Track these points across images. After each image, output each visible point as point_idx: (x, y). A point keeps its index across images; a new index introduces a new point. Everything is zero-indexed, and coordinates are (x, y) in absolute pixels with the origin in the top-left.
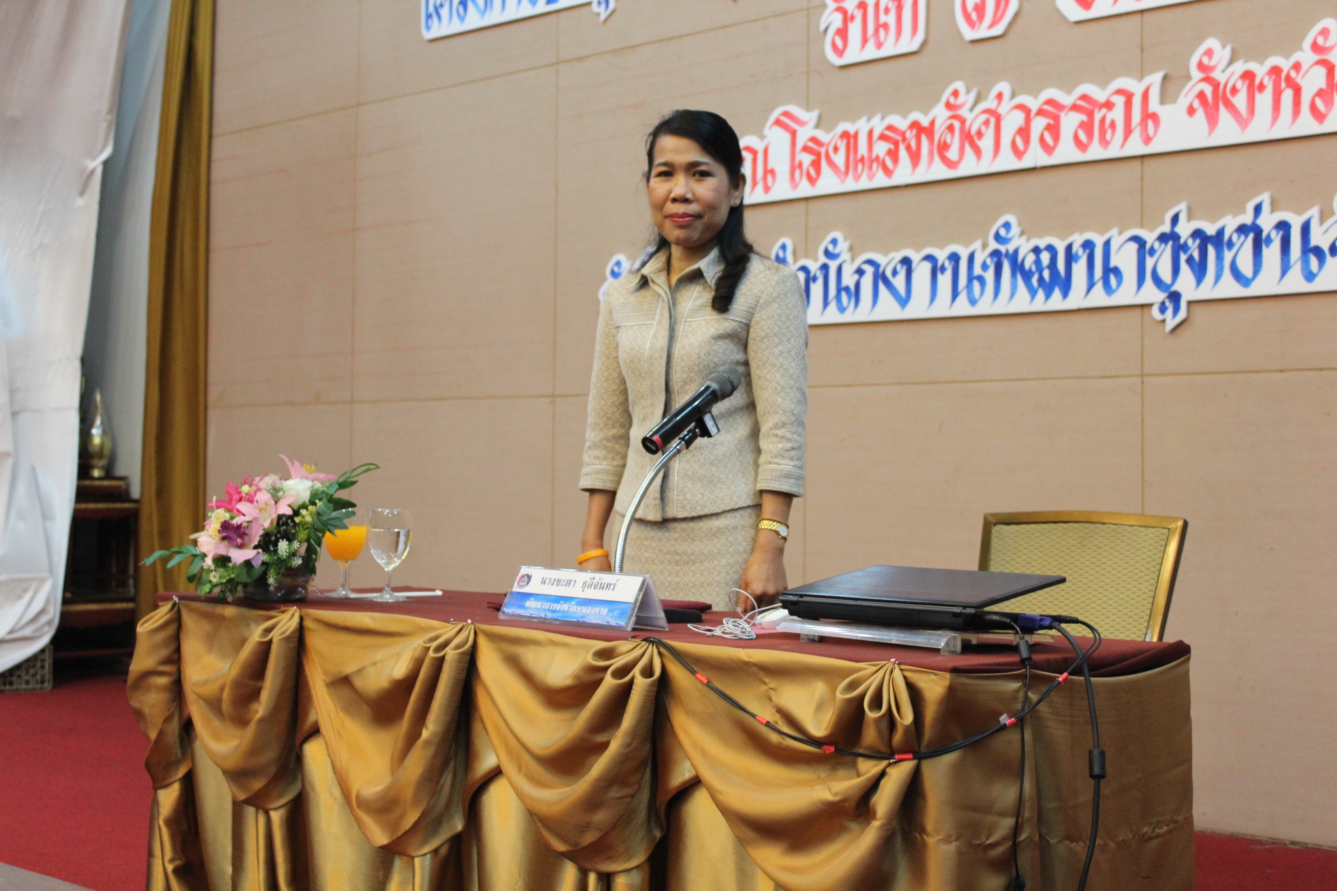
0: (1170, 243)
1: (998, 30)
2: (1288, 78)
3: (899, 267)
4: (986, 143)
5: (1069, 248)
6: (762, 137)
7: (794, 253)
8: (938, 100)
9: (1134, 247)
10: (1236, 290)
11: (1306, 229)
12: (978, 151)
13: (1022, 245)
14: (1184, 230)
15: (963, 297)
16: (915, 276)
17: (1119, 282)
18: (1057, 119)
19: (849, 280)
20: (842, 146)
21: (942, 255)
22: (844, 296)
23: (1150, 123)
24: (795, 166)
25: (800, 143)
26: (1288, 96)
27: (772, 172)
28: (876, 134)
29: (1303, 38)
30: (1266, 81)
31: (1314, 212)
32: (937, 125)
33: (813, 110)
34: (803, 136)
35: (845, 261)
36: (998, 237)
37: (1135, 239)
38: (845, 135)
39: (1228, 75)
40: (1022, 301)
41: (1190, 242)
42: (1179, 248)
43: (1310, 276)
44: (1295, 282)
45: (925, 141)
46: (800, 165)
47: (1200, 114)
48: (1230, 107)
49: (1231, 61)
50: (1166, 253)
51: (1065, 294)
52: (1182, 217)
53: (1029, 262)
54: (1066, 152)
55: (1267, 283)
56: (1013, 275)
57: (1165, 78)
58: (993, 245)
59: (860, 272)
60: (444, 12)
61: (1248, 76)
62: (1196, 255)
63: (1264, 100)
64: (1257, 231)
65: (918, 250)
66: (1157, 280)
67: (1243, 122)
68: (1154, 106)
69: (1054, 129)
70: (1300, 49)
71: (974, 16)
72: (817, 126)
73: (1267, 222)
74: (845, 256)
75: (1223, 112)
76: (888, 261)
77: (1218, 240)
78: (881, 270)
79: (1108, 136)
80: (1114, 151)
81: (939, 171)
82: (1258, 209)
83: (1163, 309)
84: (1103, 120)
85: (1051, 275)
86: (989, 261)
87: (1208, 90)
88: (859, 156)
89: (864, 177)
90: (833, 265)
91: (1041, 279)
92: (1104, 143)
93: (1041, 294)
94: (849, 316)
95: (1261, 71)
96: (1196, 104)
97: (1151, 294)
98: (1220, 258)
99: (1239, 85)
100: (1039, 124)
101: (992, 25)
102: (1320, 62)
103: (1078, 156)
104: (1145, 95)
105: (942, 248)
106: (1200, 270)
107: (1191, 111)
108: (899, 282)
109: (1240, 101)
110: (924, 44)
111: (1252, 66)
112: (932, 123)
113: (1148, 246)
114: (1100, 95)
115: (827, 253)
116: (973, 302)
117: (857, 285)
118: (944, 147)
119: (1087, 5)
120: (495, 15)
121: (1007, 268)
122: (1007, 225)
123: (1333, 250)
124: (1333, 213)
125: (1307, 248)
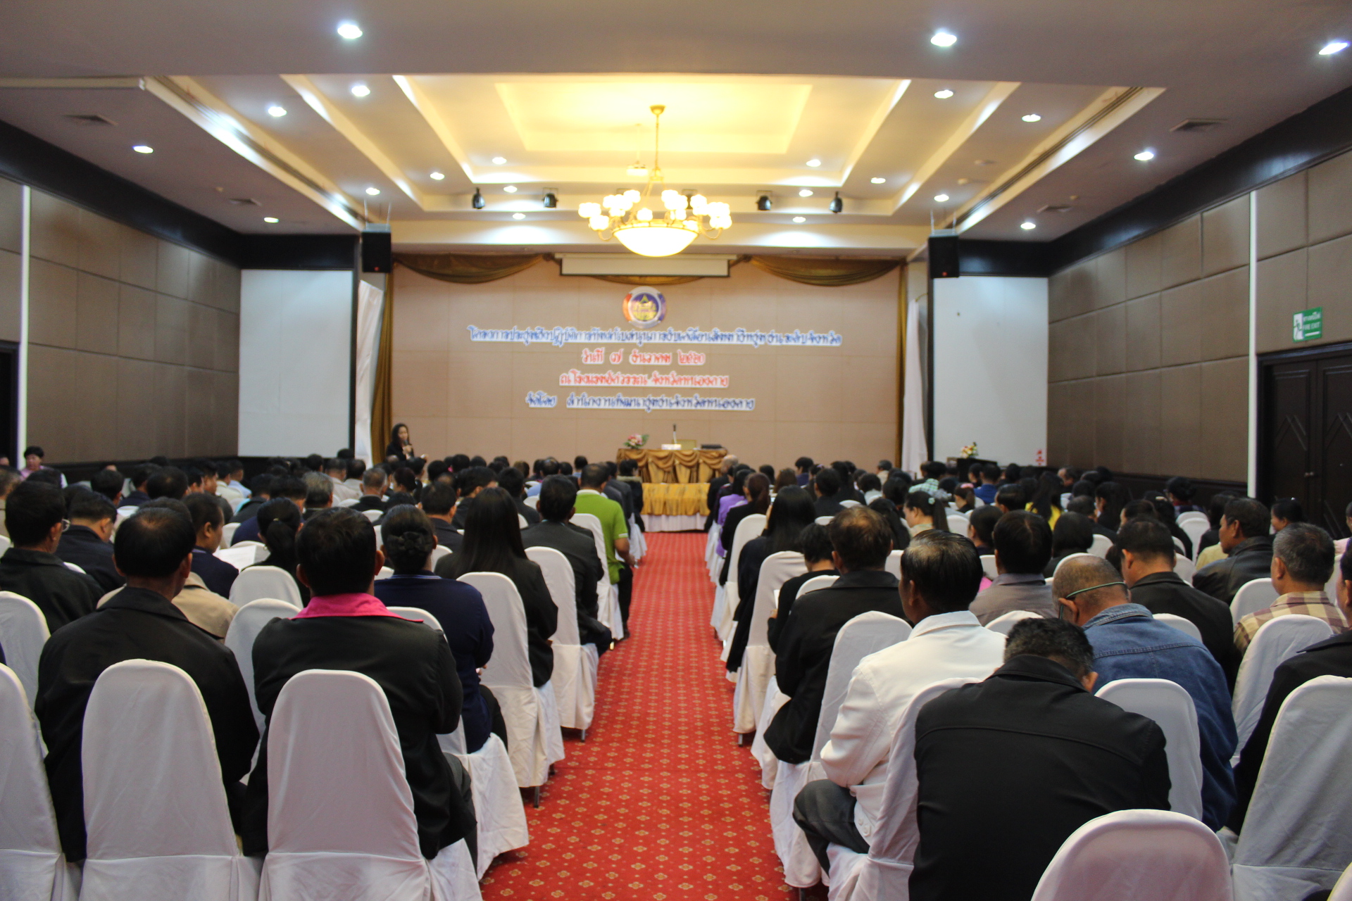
1: (618, 364)
2: (668, 379)
3: (598, 400)
4: (616, 381)
5: (631, 400)
6: (568, 375)
7: (575, 396)
8: (606, 373)
9: (643, 401)
11: (670, 401)
12: (614, 383)
13: (623, 398)
14: (651, 399)
15: (607, 404)
16: (601, 402)
19: (587, 401)
20: (586, 378)
21: (607, 399)
23: (646, 383)
24: (575, 380)
26: (668, 381)
27: (570, 381)
28: (593, 377)
30: (664, 379)
32: (606, 377)
33: (579, 371)
34: (577, 375)
36: (618, 397)
37: (643, 399)
38: (587, 376)
39: (659, 377)
40: (621, 407)
41: (652, 401)
42: (650, 401)
43: (671, 407)
44: (668, 407)
45: (604, 380)
46: (577, 380)
47: (654, 382)
49: (659, 375)
50: (648, 402)
52: (651, 397)
53: (623, 400)
54: (631, 384)
55: (664, 407)
56: (621, 403)
57: (648, 376)
59: (590, 400)
60: (479, 336)
61: (662, 378)
62: (653, 403)
63: (664, 381)
65: (602, 397)
67: (661, 384)
68: (646, 380)
69: (629, 381)
70: (670, 375)
71: (614, 361)
72: (580, 374)
73: (664, 399)
75: (658, 382)
76: (596, 398)
77: (657, 401)
79: (639, 383)
80: (640, 386)
81: (606, 385)
82: (663, 397)
83: (647, 410)
85: (628, 404)
86: (616, 400)
87: (655, 379)
88: (590, 380)
89: (591, 384)
90: (584, 399)
91: (626, 404)
93: (626, 406)
95: (664, 377)
98: (657, 404)
99: (660, 379)
100: (626, 380)
101: (617, 362)
102: (673, 377)
103: (633, 386)
104: (645, 378)
106: (653, 405)
107: (652, 382)
108: (598, 402)
110: (603, 363)
111: (662, 376)
114: (637, 377)
115: (583, 396)
118: (607, 381)
119: (635, 362)
120: (494, 339)
121: (619, 402)
122: (620, 395)
123: (674, 404)
124: (674, 399)
125: (670, 403)
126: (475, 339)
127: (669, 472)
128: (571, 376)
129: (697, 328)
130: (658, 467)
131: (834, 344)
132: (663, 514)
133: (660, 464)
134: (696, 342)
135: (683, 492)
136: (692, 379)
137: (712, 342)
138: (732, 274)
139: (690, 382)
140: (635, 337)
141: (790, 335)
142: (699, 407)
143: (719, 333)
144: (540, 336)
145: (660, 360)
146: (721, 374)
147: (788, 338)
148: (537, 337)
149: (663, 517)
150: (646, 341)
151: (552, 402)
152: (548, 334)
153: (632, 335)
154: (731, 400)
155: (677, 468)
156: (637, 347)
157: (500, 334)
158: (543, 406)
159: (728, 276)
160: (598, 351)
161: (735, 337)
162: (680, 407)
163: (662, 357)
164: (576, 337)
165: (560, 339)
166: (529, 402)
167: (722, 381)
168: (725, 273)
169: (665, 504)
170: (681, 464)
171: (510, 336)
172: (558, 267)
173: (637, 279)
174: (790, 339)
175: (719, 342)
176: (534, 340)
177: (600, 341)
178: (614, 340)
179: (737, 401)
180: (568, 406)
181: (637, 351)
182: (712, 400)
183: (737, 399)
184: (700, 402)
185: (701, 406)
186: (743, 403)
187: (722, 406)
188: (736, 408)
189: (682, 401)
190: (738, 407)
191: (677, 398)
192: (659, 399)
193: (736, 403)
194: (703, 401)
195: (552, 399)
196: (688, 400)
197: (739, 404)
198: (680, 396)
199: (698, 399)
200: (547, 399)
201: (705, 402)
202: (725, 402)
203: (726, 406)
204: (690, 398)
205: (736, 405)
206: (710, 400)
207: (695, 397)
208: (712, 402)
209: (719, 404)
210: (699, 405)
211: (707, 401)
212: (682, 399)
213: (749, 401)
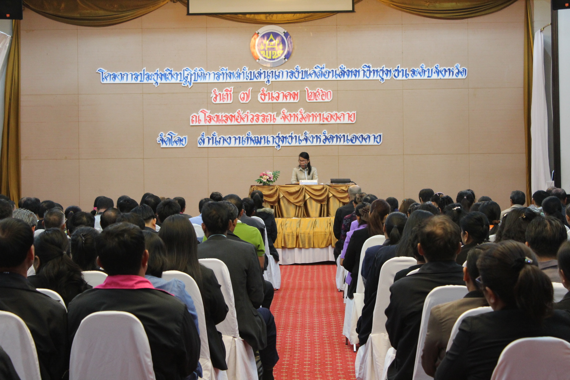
1: (247, 102)
2: (296, 116)
3: (228, 138)
4: (246, 120)
5: (261, 137)
6: (198, 114)
7: (205, 135)
8: (236, 112)
9: (272, 138)
10: (289, 145)
11: (299, 137)
12: (244, 121)
13: (252, 136)
14: (280, 136)
15: (241, 144)
16: (232, 140)
17: (270, 143)
18: (258, 117)
19: (218, 139)
20: (216, 117)
21: (237, 137)
22: (217, 142)
23: (275, 120)
24: (205, 120)
25: (206, 116)
26: (296, 118)
27: (200, 120)
28: (223, 116)
29: (298, 110)
30: (293, 116)
32: (236, 116)
33: (209, 110)
34: (207, 115)
36: (248, 134)
37: (272, 136)
38: (216, 115)
39: (287, 114)
40: (252, 145)
41: (281, 138)
42: (279, 138)
43: (300, 143)
44: (297, 144)
45: (233, 118)
46: (207, 119)
47: (283, 119)
48: (287, 118)
49: (287, 112)
50: (277, 139)
51: (260, 144)
52: (280, 134)
53: (254, 139)
54: (260, 122)
55: (293, 144)
56: (251, 140)
57: (277, 113)
58: (247, 136)
59: (220, 138)
60: (108, 78)
61: (290, 115)
62: (282, 139)
63: (293, 118)
64: (292, 137)
65: (232, 136)
66: (276, 143)
67: (289, 121)
68: (275, 117)
69: (258, 119)
70: (298, 112)
71: (243, 99)
72: (210, 113)
73: (293, 135)
74: (217, 136)
75: (286, 119)
76: (226, 137)
77: (286, 137)
79: (268, 121)
80: (269, 123)
81: (236, 123)
82: (292, 134)
83: (277, 147)
84: (266, 118)
85: (258, 141)
86: (246, 138)
87: (284, 116)
88: (220, 119)
89: (221, 123)
90: (214, 137)
91: (256, 142)
92: (267, 122)
93: (256, 144)
94: (218, 146)
95: (292, 114)
96: (282, 118)
97: (275, 145)
98: (286, 140)
99: (289, 116)
100: (255, 118)
101: (246, 101)
102: (301, 114)
103: (262, 123)
104: (274, 115)
106: (283, 142)
107: (281, 118)
108: (228, 141)
109: (289, 118)
110: (232, 102)
111: (290, 113)
112: (235, 115)
113: (274, 138)
114: (266, 114)
115: (213, 135)
116: (243, 144)
118: (237, 120)
119: (263, 100)
120: (124, 81)
121: (249, 140)
122: (249, 133)
123: (303, 140)
124: (303, 135)
125: (299, 140)
126: (105, 82)
127: (300, 207)
128: (202, 116)
129: (324, 65)
130: (289, 201)
131: (460, 76)
132: (296, 247)
133: (291, 199)
134: (323, 78)
135: (314, 224)
136: (320, 114)
137: (338, 78)
138: (355, 10)
139: (318, 118)
140: (263, 76)
141: (416, 69)
142: (327, 143)
143: (345, 70)
144: (170, 77)
145: (288, 98)
146: (349, 111)
147: (414, 72)
148: (166, 78)
149: (296, 249)
150: (274, 79)
151: (184, 143)
152: (177, 75)
153: (260, 74)
154: (358, 135)
155: (308, 202)
156: (266, 86)
157: (130, 76)
158: (175, 145)
159: (353, 11)
160: (227, 90)
161: (362, 73)
162: (309, 143)
163: (291, 95)
164: (205, 77)
165: (189, 80)
166: (161, 142)
167: (350, 116)
168: (351, 9)
169: (297, 237)
170: (311, 198)
171: (139, 78)
172: (186, 8)
173: (262, 17)
174: (416, 73)
175: (346, 78)
176: (164, 81)
177: (228, 80)
178: (242, 79)
179: (365, 136)
180: (199, 146)
181: (265, 89)
182: (340, 135)
183: (364, 134)
184: (329, 138)
185: (330, 142)
186: (371, 138)
187: (350, 141)
188: (364, 143)
189: (311, 137)
190: (366, 142)
191: (306, 134)
192: (288, 135)
193: (364, 137)
194: (332, 137)
195: (183, 139)
196: (316, 136)
197: (366, 138)
198: (308, 132)
199: (326, 135)
200: (178, 138)
201: (333, 137)
202: (353, 137)
203: (354, 141)
204: (318, 134)
205: (363, 140)
206: (338, 135)
207: (323, 133)
208: (341, 137)
209: (347, 139)
210: (327, 140)
211: (335, 137)
212: (311, 135)
213: (376, 136)
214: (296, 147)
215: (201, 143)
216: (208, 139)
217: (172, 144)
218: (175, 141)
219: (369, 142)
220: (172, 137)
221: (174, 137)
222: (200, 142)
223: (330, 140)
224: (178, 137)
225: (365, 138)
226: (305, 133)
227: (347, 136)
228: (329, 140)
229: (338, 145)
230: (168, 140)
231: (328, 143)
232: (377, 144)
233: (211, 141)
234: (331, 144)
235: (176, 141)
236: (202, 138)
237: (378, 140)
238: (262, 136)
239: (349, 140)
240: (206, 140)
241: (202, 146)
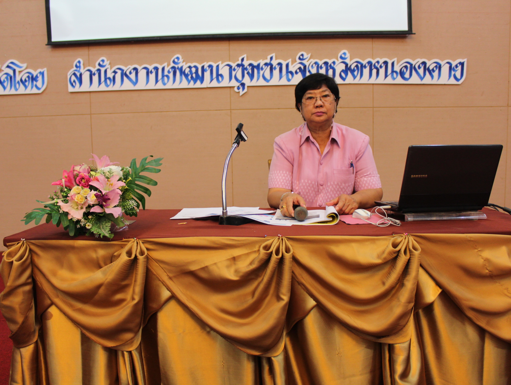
0: (241, 67)
3: (132, 71)
5: (203, 67)
7: (84, 64)
9: (228, 68)
10: (265, 83)
11: (287, 66)
13: (184, 65)
14: (246, 63)
15: (160, 83)
16: (140, 74)
17: (223, 79)
19: (110, 75)
21: (151, 68)
22: (108, 81)
31: (290, 61)
35: (108, 68)
36: (174, 62)
37: (228, 65)
40: (185, 84)
41: (248, 67)
42: (244, 69)
43: (289, 80)
44: (284, 82)
50: (240, 70)
51: (202, 82)
52: (245, 59)
53: (187, 71)
55: (275, 81)
56: (181, 75)
58: (172, 65)
59: (115, 72)
62: (250, 71)
64: (271, 65)
65: (140, 65)
66: (236, 78)
73: (275, 63)
74: (108, 66)
76: (128, 69)
77: (258, 67)
78: (124, 72)
82: (271, 58)
83: (238, 88)
85: (196, 76)
86: (170, 70)
90: (103, 70)
91: (192, 77)
93: (192, 82)
94: (111, 88)
97: (234, 83)
98: (258, 73)
105: (150, 65)
106: (252, 76)
108: (133, 76)
113: (233, 68)
115: (99, 65)
116: (164, 84)
117: (114, 77)
121: (178, 73)
122: (178, 58)
123: (296, 73)
124: (296, 61)
125: (288, 72)
151: (39, 84)
154: (416, 62)
158: (22, 90)
179: (431, 64)
180: (71, 89)
182: (378, 62)
183: (429, 60)
184: (352, 67)
185: (355, 77)
186: (442, 69)
187: (399, 76)
188: (427, 79)
189: (314, 65)
190: (432, 77)
191: (303, 59)
192: (262, 62)
193: (429, 68)
194: (359, 65)
195: (39, 75)
196: (326, 63)
197: (433, 70)
198: (307, 54)
199: (347, 61)
200: (27, 75)
201: (363, 67)
202: (406, 67)
203: (407, 75)
204: (330, 59)
205: (427, 73)
206: (374, 62)
207: (341, 57)
208: (378, 67)
209: (393, 71)
210: (349, 73)
211: (367, 65)
212: (313, 61)
213: (454, 64)
214: (280, 88)
215: (74, 84)
216: (88, 73)
217: (15, 86)
218: (21, 80)
219: (439, 78)
220: (14, 71)
221: (20, 72)
222: (72, 81)
223: (356, 73)
224: (28, 73)
225: (431, 68)
226: (301, 57)
227: (393, 64)
228: (352, 71)
229: (373, 84)
230: (7, 78)
231: (352, 78)
232: (456, 82)
233: (95, 78)
234: (357, 81)
235: (23, 79)
236: (76, 72)
237: (458, 75)
238: (206, 65)
239: (396, 72)
240: (86, 77)
241: (77, 89)
